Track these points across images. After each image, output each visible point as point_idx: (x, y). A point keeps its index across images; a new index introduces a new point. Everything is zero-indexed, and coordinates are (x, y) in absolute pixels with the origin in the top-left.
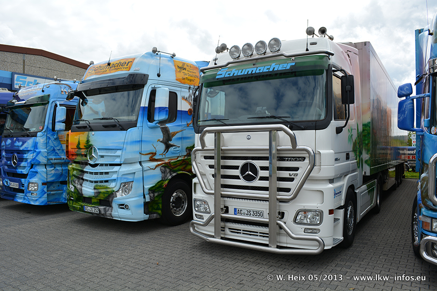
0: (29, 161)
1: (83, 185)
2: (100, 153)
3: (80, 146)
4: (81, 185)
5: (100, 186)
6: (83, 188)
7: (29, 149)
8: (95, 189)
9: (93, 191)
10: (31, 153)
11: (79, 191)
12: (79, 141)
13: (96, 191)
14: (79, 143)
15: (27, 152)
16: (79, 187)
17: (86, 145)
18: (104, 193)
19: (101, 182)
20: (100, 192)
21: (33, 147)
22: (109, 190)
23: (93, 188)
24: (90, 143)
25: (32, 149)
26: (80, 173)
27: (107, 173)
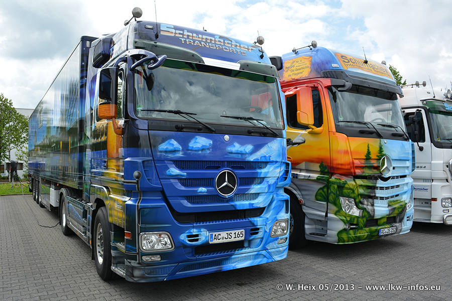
0: (272, 181)
1: (375, 205)
2: (394, 164)
3: (371, 156)
4: (373, 205)
5: (394, 201)
6: (376, 208)
7: (271, 159)
8: (389, 206)
9: (387, 209)
10: (277, 167)
11: (371, 213)
12: (368, 150)
13: (390, 208)
14: (369, 153)
15: (263, 165)
16: (369, 208)
17: (379, 155)
18: (399, 208)
19: (392, 197)
20: (395, 208)
21: (279, 155)
22: (402, 204)
23: (387, 205)
24: (383, 153)
25: (278, 160)
26: (370, 190)
27: (398, 186)
